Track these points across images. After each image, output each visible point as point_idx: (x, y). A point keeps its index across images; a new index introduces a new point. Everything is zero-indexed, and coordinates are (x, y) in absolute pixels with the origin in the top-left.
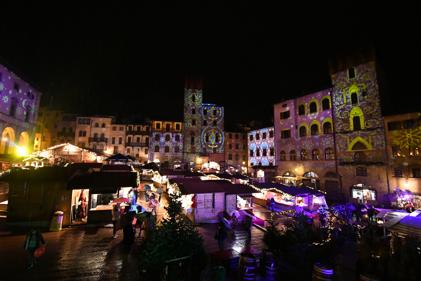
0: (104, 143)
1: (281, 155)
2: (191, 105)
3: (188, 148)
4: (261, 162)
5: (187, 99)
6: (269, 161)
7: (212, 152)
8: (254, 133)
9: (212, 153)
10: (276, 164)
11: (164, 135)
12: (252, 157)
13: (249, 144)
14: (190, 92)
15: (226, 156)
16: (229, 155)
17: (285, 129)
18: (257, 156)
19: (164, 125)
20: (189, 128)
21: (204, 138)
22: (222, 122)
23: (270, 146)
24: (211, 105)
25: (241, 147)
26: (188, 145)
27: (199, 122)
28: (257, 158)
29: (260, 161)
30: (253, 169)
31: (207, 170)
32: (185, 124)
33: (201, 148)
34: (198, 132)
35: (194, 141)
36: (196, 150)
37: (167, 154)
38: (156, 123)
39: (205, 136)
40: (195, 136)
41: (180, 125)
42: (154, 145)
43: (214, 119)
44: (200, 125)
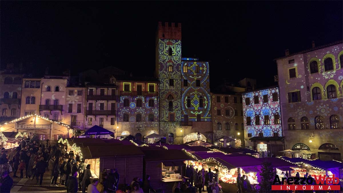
0: (60, 112)
1: (289, 123)
2: (167, 60)
3: (165, 115)
4: (263, 132)
5: (162, 54)
6: (274, 130)
7: (196, 120)
8: (251, 96)
9: (196, 122)
10: (282, 135)
11: (134, 99)
12: (249, 126)
13: (244, 110)
14: (166, 44)
15: (213, 125)
16: (218, 123)
17: (293, 90)
18: (256, 125)
19: (134, 87)
20: (166, 90)
21: (185, 102)
22: (206, 82)
23: (274, 112)
24: (191, 59)
25: (233, 113)
26: (165, 111)
27: (178, 82)
28: (257, 127)
29: (261, 130)
30: (252, 141)
31: (197, 144)
32: (160, 85)
33: (182, 115)
34: (177, 94)
35: (172, 106)
36: (175, 118)
37: (140, 123)
38: (124, 84)
39: (186, 99)
40: (173, 100)
41: (155, 86)
42: (122, 113)
43: (198, 78)
44: (180, 86)
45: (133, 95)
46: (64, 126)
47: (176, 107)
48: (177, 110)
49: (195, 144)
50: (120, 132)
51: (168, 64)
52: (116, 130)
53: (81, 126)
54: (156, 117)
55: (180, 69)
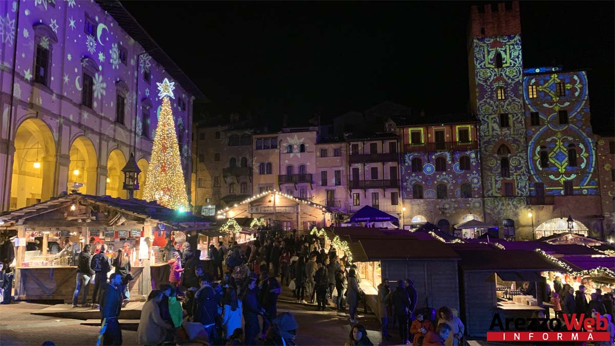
0: (309, 184)
2: (492, 78)
3: (494, 185)
5: (481, 66)
7: (562, 192)
9: (562, 195)
11: (431, 157)
14: (488, 46)
15: (603, 201)
19: (429, 135)
20: (493, 136)
21: (536, 158)
22: (583, 113)
24: (544, 69)
26: (493, 177)
27: (518, 118)
31: (567, 240)
32: (481, 127)
33: (529, 184)
34: (518, 143)
35: (508, 167)
36: (517, 189)
37: (444, 201)
38: (411, 130)
39: (538, 152)
40: (509, 155)
41: (470, 130)
42: (411, 184)
43: (561, 107)
44: (522, 126)
45: (429, 149)
46: (317, 208)
47: (517, 168)
48: (519, 175)
49: (563, 241)
50: (408, 217)
51: (495, 85)
52: (401, 213)
53: (342, 207)
54: (476, 189)
55: (521, 93)
